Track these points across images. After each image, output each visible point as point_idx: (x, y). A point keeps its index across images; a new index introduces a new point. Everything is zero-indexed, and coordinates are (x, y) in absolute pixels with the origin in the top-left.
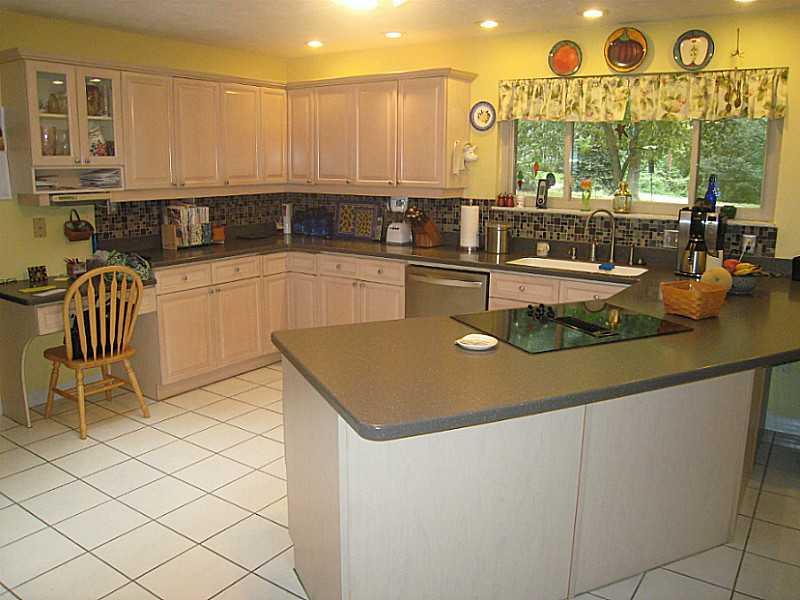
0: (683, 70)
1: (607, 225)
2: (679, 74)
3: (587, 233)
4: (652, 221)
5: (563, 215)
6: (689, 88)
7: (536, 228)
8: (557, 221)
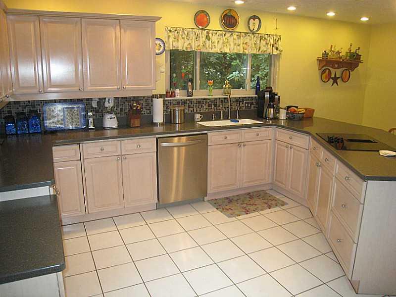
0: (250, 32)
1: (222, 102)
4: (240, 98)
5: (202, 99)
6: (251, 40)
7: (189, 107)
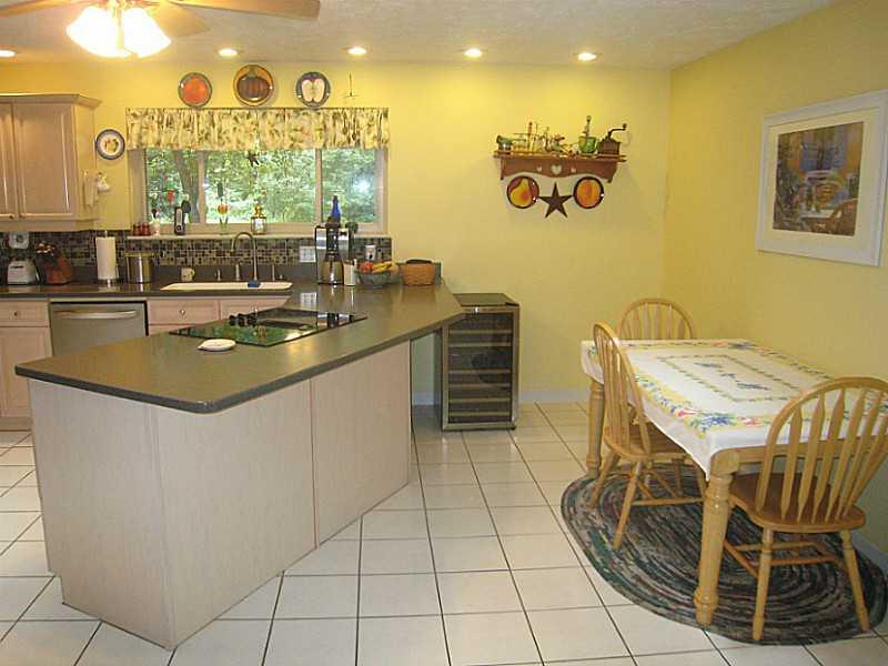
0: (305, 106)
1: (248, 246)
2: (302, 109)
3: (228, 255)
4: (287, 240)
5: (203, 240)
6: (311, 122)
8: (198, 246)
